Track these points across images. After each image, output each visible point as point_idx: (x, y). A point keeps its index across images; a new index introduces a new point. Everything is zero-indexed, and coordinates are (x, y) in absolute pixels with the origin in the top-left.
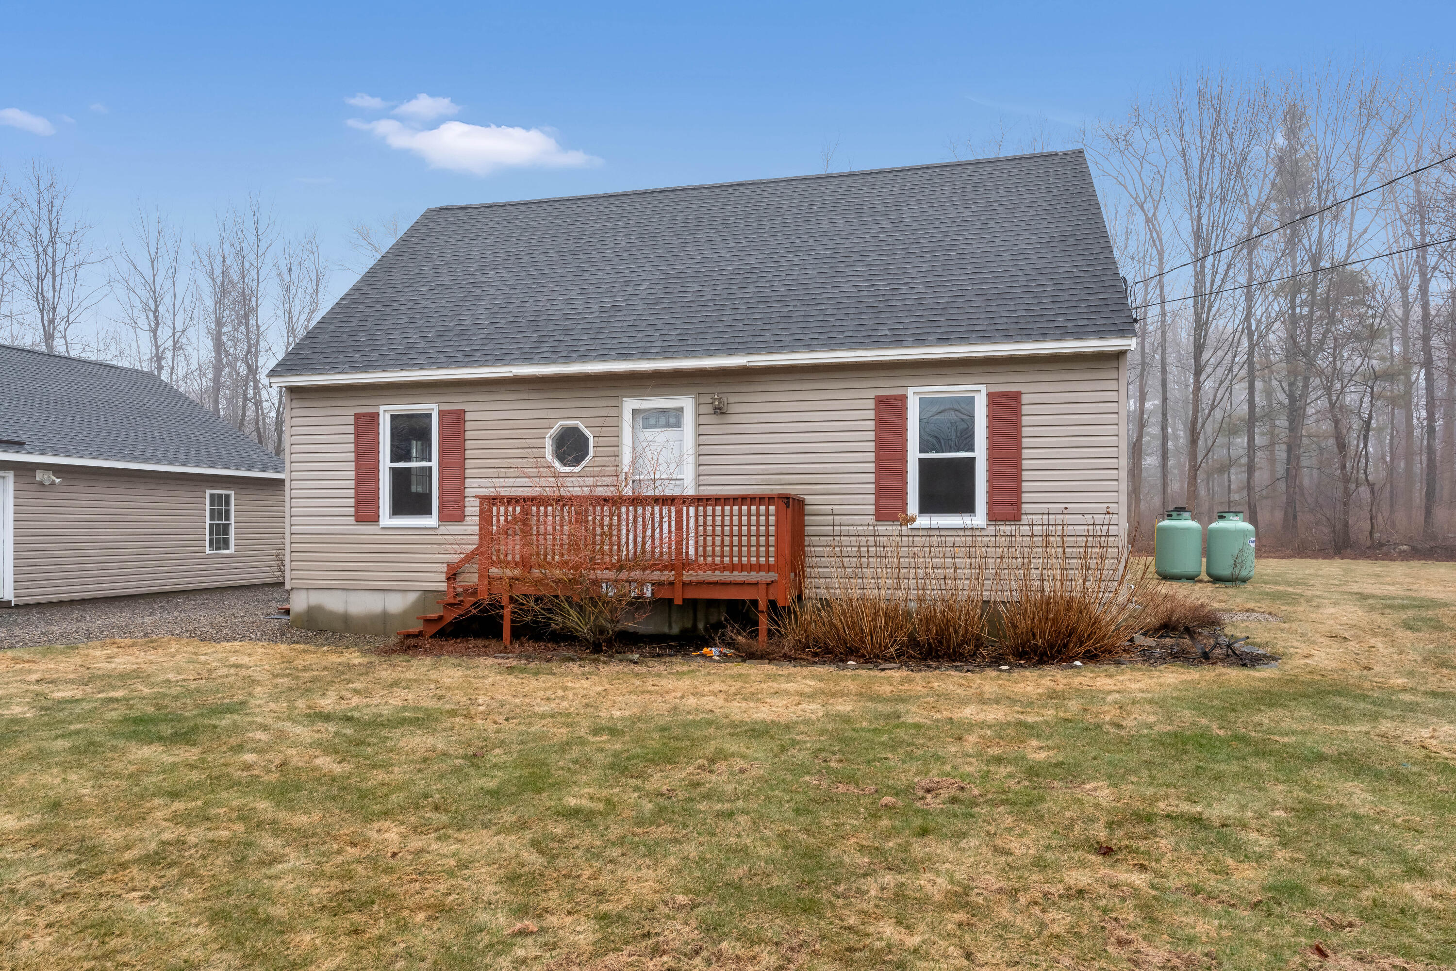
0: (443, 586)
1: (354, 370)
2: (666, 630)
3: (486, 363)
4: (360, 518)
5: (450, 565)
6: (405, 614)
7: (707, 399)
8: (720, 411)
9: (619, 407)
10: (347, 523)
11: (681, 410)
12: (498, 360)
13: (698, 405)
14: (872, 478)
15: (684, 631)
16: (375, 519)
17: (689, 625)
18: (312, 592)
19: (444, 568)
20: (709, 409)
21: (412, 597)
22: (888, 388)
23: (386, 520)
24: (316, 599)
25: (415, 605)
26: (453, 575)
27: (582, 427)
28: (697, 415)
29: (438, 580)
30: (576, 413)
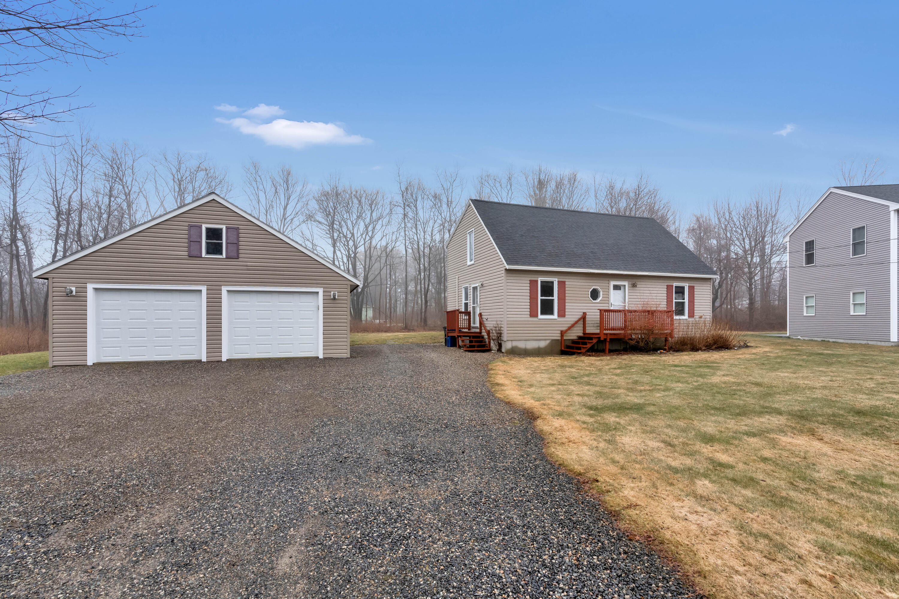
0: (559, 338)
1: (538, 266)
2: (620, 348)
4: (531, 316)
5: (562, 331)
6: (546, 347)
7: (631, 283)
8: (634, 286)
9: (610, 284)
10: (527, 318)
11: (625, 286)
12: (582, 267)
13: (629, 284)
14: (666, 306)
15: (624, 348)
16: (537, 316)
17: (625, 346)
18: (512, 342)
19: (559, 332)
20: (631, 286)
21: (548, 342)
23: (540, 316)
24: (515, 344)
25: (549, 345)
26: (562, 333)
27: (598, 289)
28: (629, 287)
29: (557, 336)
30: (597, 284)
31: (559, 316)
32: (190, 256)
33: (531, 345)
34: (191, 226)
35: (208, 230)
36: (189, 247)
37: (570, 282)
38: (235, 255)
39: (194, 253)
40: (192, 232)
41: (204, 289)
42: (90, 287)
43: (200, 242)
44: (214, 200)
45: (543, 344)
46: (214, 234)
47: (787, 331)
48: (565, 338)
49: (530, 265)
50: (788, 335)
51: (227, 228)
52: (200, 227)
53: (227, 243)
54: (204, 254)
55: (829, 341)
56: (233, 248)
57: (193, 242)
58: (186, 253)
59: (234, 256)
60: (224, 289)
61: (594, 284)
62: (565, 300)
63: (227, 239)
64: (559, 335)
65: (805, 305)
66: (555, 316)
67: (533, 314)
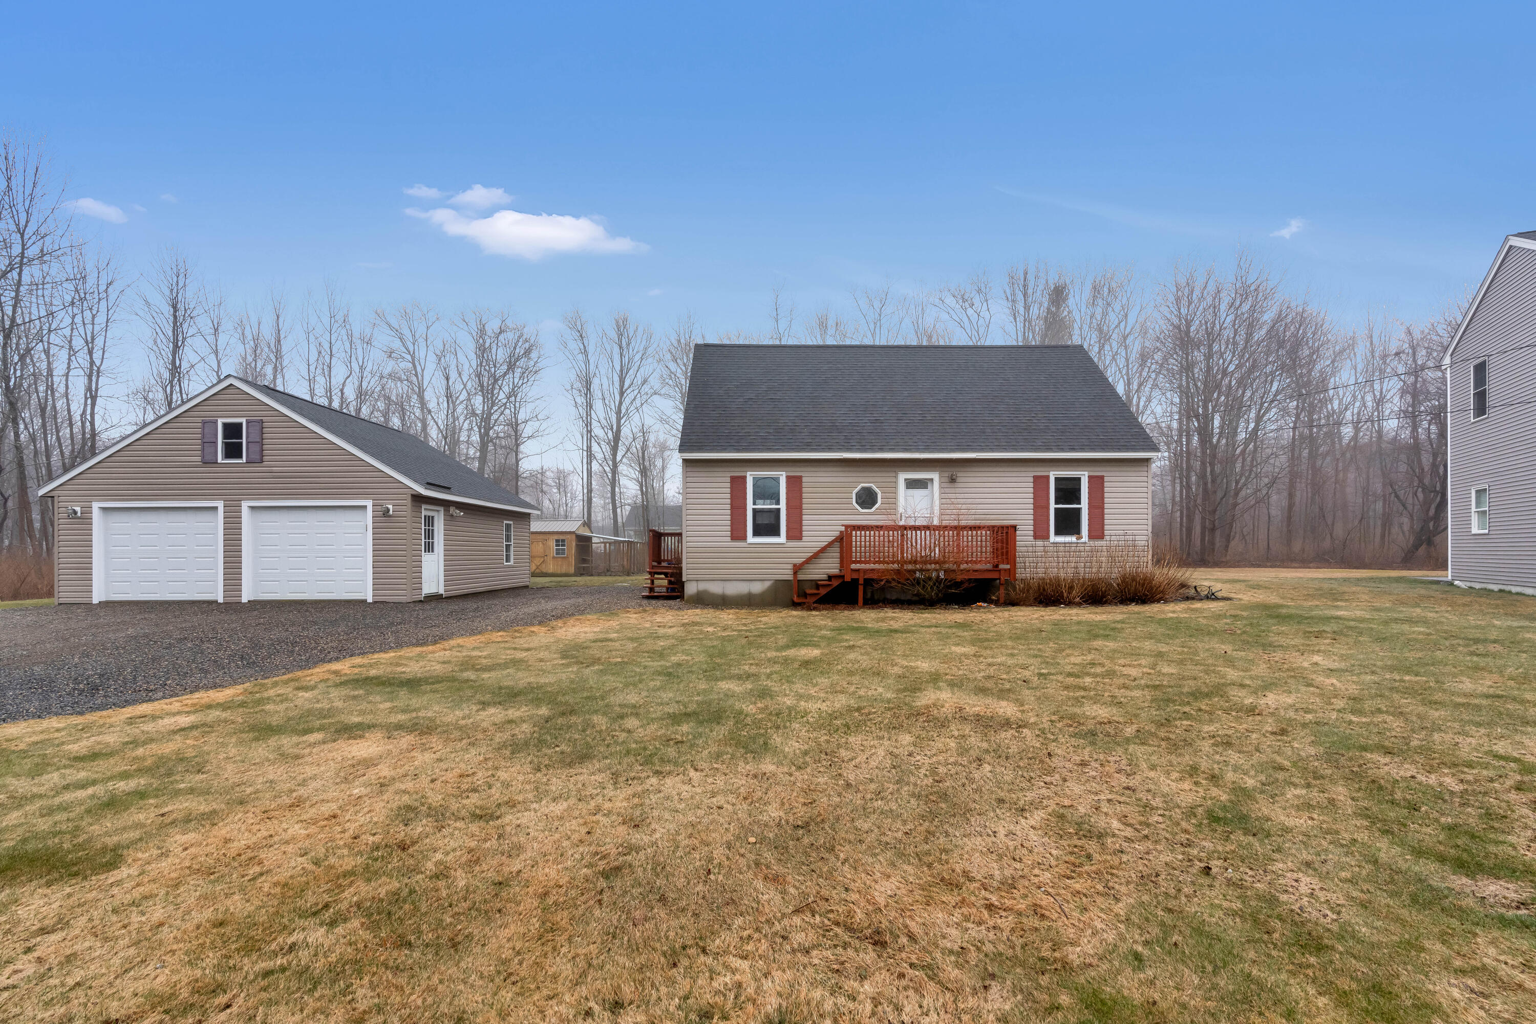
0: (791, 577)
1: (738, 451)
3: (823, 450)
4: (734, 538)
5: (795, 565)
6: (763, 593)
7: (946, 474)
8: (953, 480)
9: (896, 477)
10: (726, 541)
11: (932, 480)
12: (830, 449)
13: (940, 477)
14: (1032, 517)
16: (744, 538)
18: (699, 583)
19: (790, 566)
20: (946, 480)
21: (767, 584)
22: (1040, 471)
23: (751, 539)
24: (703, 586)
25: (769, 590)
26: (796, 571)
27: (874, 487)
28: (941, 483)
29: (786, 574)
30: (871, 479)
31: (789, 537)
32: (205, 463)
33: (734, 589)
34: (204, 423)
35: (226, 425)
36: (203, 450)
37: (810, 478)
38: (258, 457)
39: (208, 458)
40: (206, 430)
41: (220, 504)
42: (96, 506)
43: (215, 443)
44: (231, 385)
45: (757, 588)
46: (233, 431)
47: (1447, 570)
48: (801, 577)
49: (724, 450)
50: (1450, 578)
51: (248, 422)
52: (216, 422)
53: (248, 443)
54: (220, 460)
55: (1510, 592)
56: (255, 448)
57: (208, 443)
58: (199, 459)
59: (258, 459)
60: (245, 505)
61: (860, 479)
62: (801, 508)
63: (247, 437)
64: (791, 572)
65: (1474, 509)
66: (782, 539)
67: (738, 534)
